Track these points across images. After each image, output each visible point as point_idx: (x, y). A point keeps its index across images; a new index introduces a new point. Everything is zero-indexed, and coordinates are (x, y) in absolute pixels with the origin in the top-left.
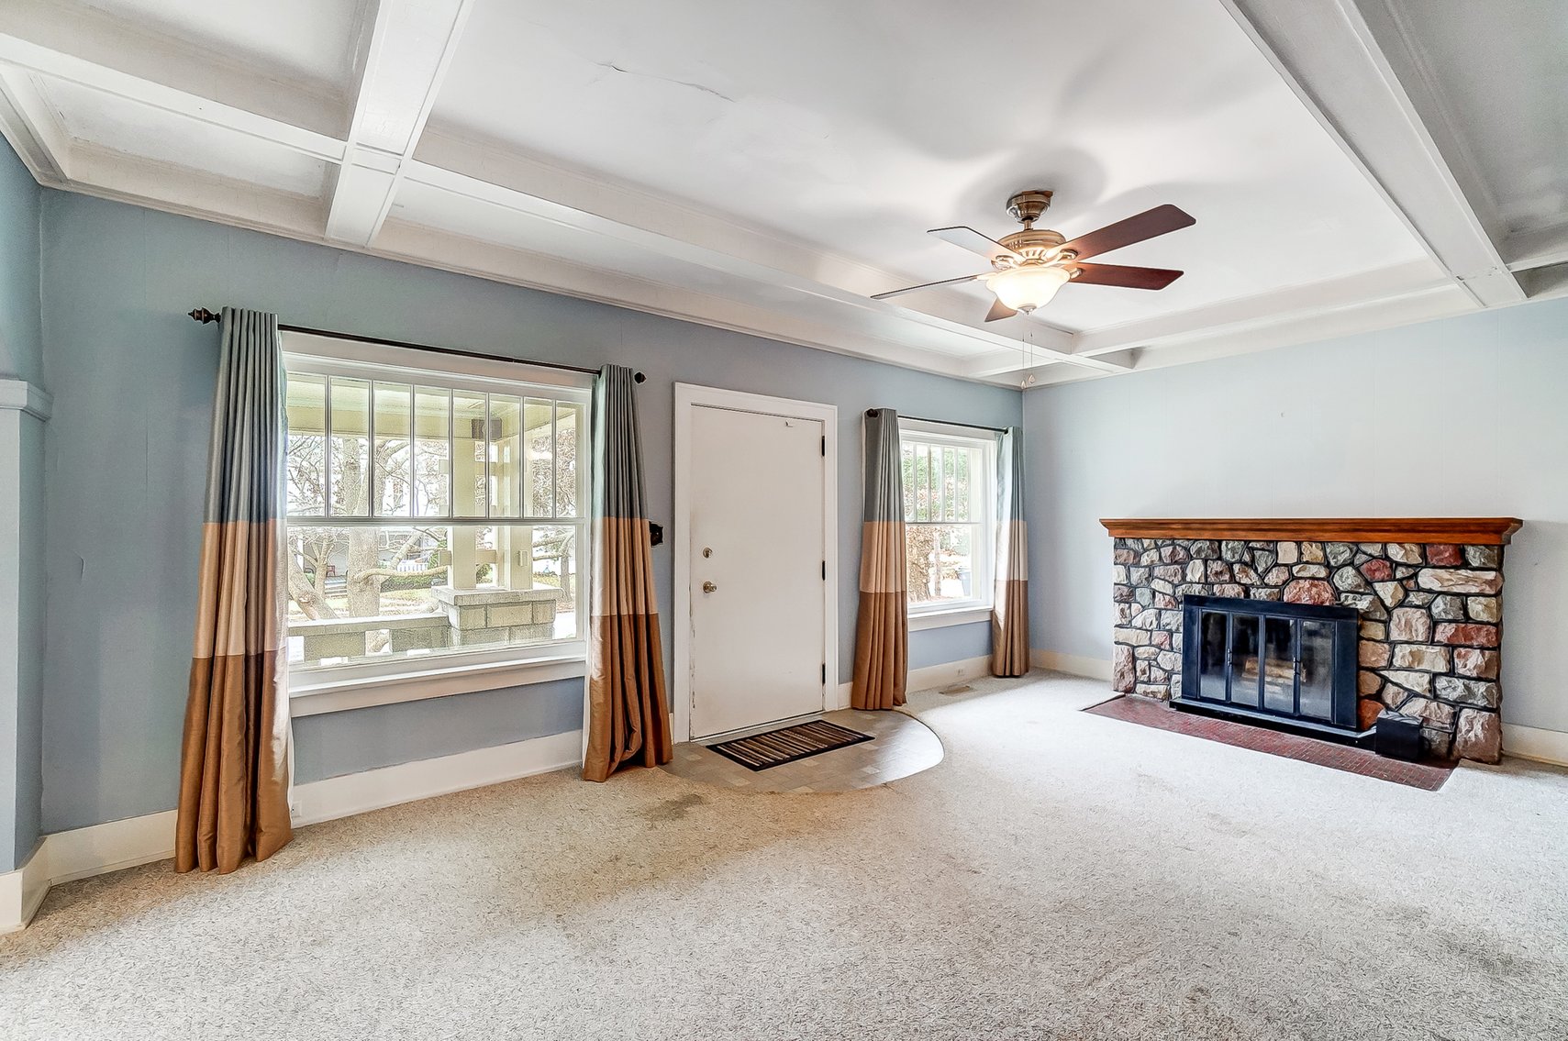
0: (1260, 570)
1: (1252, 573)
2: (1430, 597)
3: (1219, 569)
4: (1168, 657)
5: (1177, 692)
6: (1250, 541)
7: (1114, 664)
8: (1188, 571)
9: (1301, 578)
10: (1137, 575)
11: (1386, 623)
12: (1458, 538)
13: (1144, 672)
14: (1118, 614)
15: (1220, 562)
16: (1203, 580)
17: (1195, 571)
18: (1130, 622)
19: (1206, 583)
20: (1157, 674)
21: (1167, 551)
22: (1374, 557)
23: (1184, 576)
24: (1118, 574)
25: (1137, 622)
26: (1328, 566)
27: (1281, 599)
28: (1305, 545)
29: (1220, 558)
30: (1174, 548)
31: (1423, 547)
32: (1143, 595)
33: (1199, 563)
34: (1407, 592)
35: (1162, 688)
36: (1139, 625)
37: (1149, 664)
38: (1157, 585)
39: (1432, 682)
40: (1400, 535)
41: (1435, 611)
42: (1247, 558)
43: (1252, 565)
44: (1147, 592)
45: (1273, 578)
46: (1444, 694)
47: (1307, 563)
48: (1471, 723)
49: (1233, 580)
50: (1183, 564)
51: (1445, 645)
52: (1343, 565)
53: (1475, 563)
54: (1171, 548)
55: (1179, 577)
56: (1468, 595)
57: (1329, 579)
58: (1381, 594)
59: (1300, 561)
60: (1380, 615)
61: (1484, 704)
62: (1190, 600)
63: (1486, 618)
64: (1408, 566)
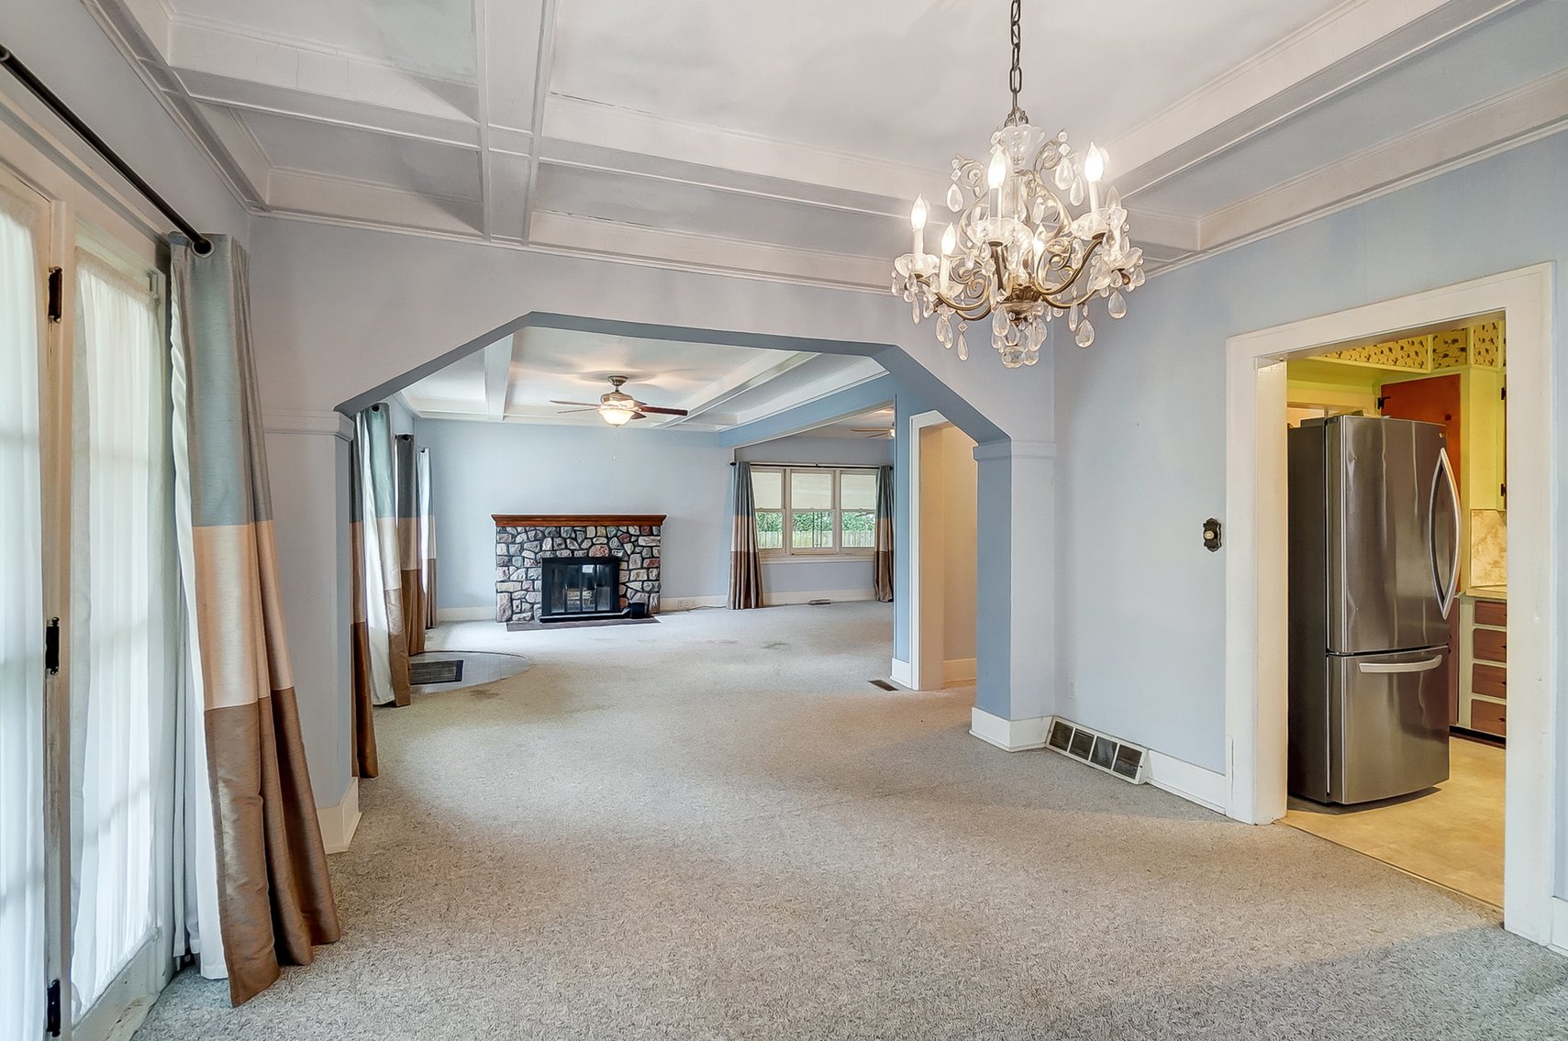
0: (579, 541)
1: (575, 543)
2: (642, 548)
3: (559, 543)
4: (532, 595)
5: (538, 613)
6: (573, 527)
7: (499, 606)
8: (544, 545)
9: (596, 544)
10: (513, 549)
11: (628, 562)
12: (651, 523)
13: (517, 607)
14: (501, 574)
15: (559, 539)
16: (551, 549)
17: (547, 544)
18: (509, 578)
19: (553, 550)
20: (526, 606)
21: (532, 534)
22: (624, 533)
23: (541, 547)
24: (502, 549)
25: (514, 577)
26: (607, 537)
27: (588, 555)
28: (598, 528)
29: (560, 536)
30: (536, 532)
31: (640, 527)
32: (517, 561)
33: (549, 539)
34: (635, 547)
35: (530, 614)
36: (515, 579)
37: (521, 601)
38: (525, 554)
39: (642, 584)
40: (632, 522)
41: (643, 554)
42: (573, 535)
43: (575, 539)
44: (520, 559)
45: (586, 545)
46: (646, 589)
47: (599, 536)
48: (653, 598)
49: (566, 548)
50: (541, 541)
51: (646, 568)
52: (613, 537)
53: (655, 533)
54: (533, 532)
55: (538, 548)
56: (652, 547)
57: (608, 544)
58: (626, 549)
59: (596, 536)
60: (626, 559)
61: (657, 590)
62: (545, 560)
63: (657, 555)
64: (635, 536)
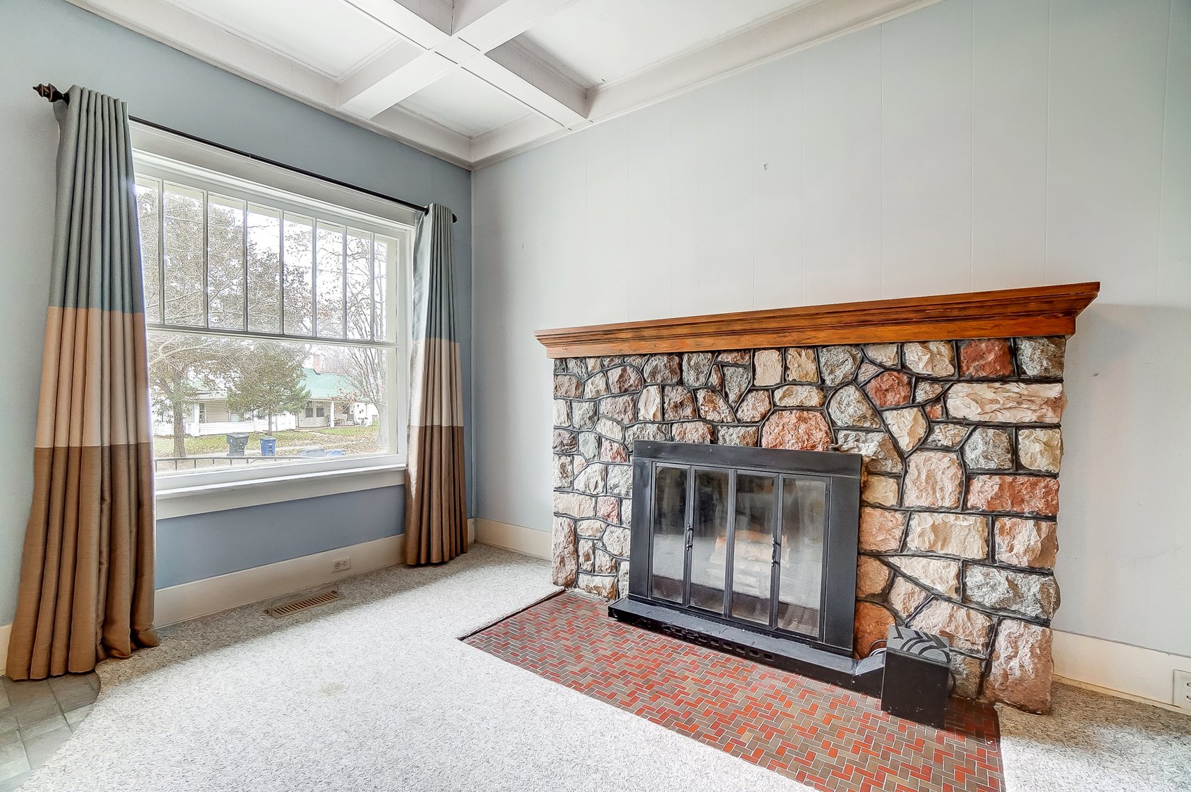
0: (732, 397)
1: (721, 403)
2: (964, 432)
3: (679, 400)
4: (615, 535)
5: (623, 594)
6: (720, 352)
7: (553, 546)
8: (641, 405)
9: (785, 408)
10: (581, 411)
11: (900, 478)
12: (1008, 328)
13: (587, 558)
14: (558, 471)
15: (680, 388)
16: (659, 418)
17: (650, 403)
18: (572, 483)
19: (664, 422)
20: (603, 560)
21: (615, 374)
22: (887, 369)
23: (636, 412)
24: (558, 413)
25: (579, 484)
26: (821, 385)
27: (758, 443)
28: (791, 355)
30: (624, 370)
31: (956, 346)
32: (587, 443)
33: (653, 391)
34: (931, 425)
35: (608, 582)
36: (582, 487)
37: (594, 545)
38: (605, 427)
39: (961, 575)
40: (924, 328)
41: (970, 455)
42: (714, 380)
44: (591, 438)
45: (752, 408)
46: (976, 595)
47: (794, 383)
48: (1014, 643)
49: (696, 415)
50: (635, 394)
51: (983, 514)
52: (844, 384)
53: (1032, 370)
54: (619, 371)
55: (630, 414)
56: (1019, 427)
57: (823, 408)
58: (894, 429)
59: (784, 381)
60: (893, 465)
61: (1032, 611)
62: (649, 450)
63: (1042, 464)
64: (933, 380)
